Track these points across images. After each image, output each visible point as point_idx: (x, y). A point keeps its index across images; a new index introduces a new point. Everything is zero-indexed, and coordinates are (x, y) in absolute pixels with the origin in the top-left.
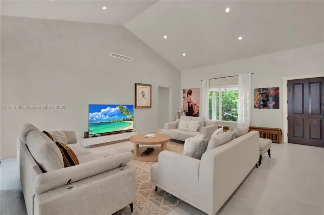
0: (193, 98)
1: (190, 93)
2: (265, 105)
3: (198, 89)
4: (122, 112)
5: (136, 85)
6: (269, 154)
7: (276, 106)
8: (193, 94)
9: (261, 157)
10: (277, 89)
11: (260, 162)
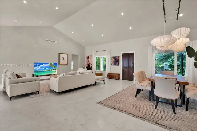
0: (90, 60)
1: (88, 58)
2: (115, 64)
3: (92, 56)
4: (51, 66)
5: (59, 54)
6: (104, 82)
7: (119, 64)
8: (90, 58)
9: (96, 82)
10: (119, 57)
11: (95, 84)
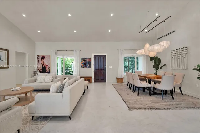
0: (46, 61)
1: (43, 58)
2: (85, 66)
6: (88, 88)
9: (85, 89)
10: (90, 59)
11: (85, 92)
